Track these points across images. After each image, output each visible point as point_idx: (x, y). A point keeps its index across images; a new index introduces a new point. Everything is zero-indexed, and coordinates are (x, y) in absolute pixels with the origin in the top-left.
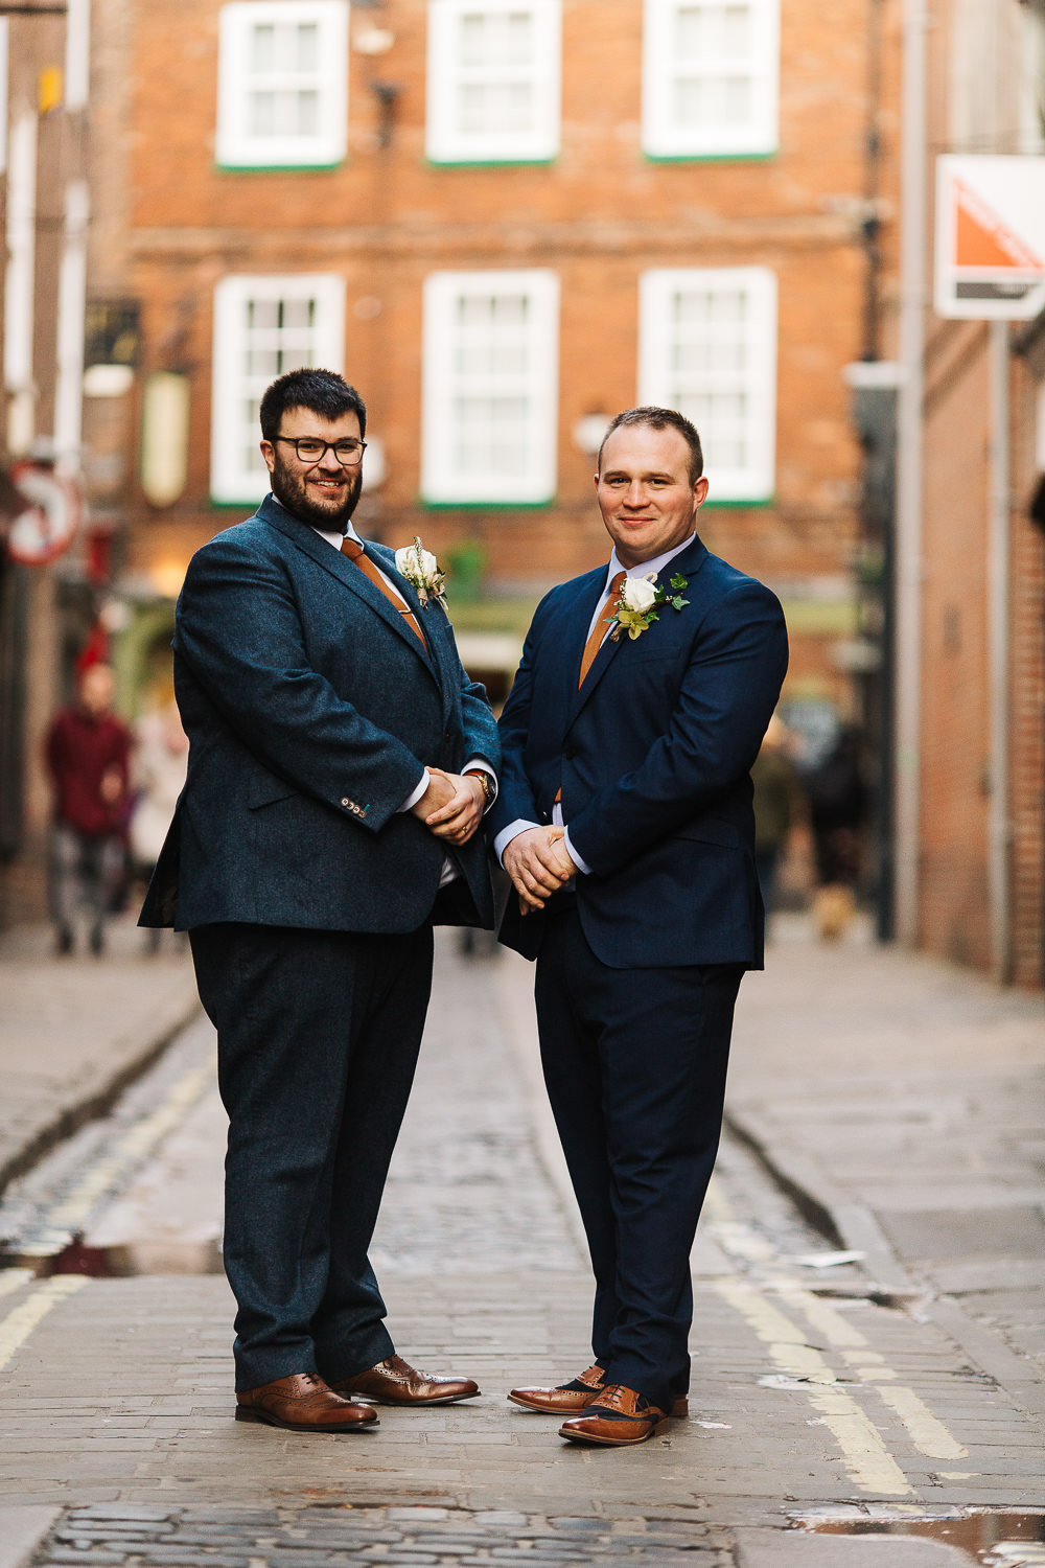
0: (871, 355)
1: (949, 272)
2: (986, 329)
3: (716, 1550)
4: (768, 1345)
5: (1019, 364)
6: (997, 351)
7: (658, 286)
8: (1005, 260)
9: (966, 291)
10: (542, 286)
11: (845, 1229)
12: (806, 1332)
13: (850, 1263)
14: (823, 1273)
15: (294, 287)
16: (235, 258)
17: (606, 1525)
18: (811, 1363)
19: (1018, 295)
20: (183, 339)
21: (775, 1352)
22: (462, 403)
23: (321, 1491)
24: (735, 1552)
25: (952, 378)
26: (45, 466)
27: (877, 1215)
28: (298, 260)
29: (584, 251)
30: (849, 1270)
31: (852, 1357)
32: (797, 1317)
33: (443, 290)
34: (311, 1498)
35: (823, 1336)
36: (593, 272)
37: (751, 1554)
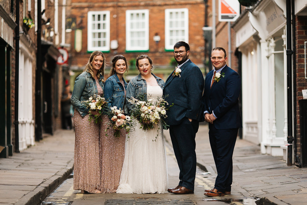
0: (206, 25)
1: (220, 14)
2: (227, 23)
3: (194, 203)
4: (198, 182)
5: (232, 29)
6: (229, 26)
7: (167, 11)
8: (230, 12)
9: (223, 17)
10: (146, 12)
11: (208, 169)
12: (203, 181)
13: (209, 174)
14: (204, 175)
15: (102, 13)
16: (90, 8)
17: (179, 200)
18: (204, 184)
19: (232, 18)
20: (82, 22)
21: (198, 183)
22: (132, 33)
23: (139, 197)
24: (196, 203)
25: (221, 30)
26: (62, 48)
27: (212, 167)
28: (102, 8)
29: (154, 5)
30: (209, 175)
31: (210, 184)
32: (202, 180)
33: (128, 13)
34: (139, 198)
35: (205, 181)
36: (156, 9)
37: (199, 203)
